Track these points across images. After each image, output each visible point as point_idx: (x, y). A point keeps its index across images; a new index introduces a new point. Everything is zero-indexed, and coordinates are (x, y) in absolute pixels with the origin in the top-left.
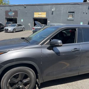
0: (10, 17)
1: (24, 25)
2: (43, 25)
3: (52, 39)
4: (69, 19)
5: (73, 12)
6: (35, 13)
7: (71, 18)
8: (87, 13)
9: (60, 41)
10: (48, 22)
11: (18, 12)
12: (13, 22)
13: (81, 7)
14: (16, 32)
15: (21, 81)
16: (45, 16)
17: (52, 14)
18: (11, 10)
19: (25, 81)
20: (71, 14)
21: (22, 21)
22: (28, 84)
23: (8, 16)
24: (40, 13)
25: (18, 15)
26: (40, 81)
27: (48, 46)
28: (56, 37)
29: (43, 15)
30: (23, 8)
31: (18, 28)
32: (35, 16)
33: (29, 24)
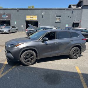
0: (4, 20)
1: (17, 27)
2: (35, 27)
3: (43, 37)
4: (56, 22)
5: (60, 16)
6: (27, 16)
7: (58, 21)
8: (71, 17)
9: (47, 38)
10: (39, 24)
11: (11, 15)
12: (7, 24)
13: (66, 12)
14: (11, 33)
15: (30, 57)
16: (36, 19)
17: (42, 17)
18: (4, 13)
19: (31, 57)
20: (58, 17)
21: (15, 23)
22: (33, 59)
23: (1, 19)
24: (31, 16)
25: (12, 18)
26: (38, 58)
27: (42, 41)
28: (46, 36)
29: (34, 18)
30: (15, 11)
31: (13, 30)
32: (27, 19)
33: (22, 26)
